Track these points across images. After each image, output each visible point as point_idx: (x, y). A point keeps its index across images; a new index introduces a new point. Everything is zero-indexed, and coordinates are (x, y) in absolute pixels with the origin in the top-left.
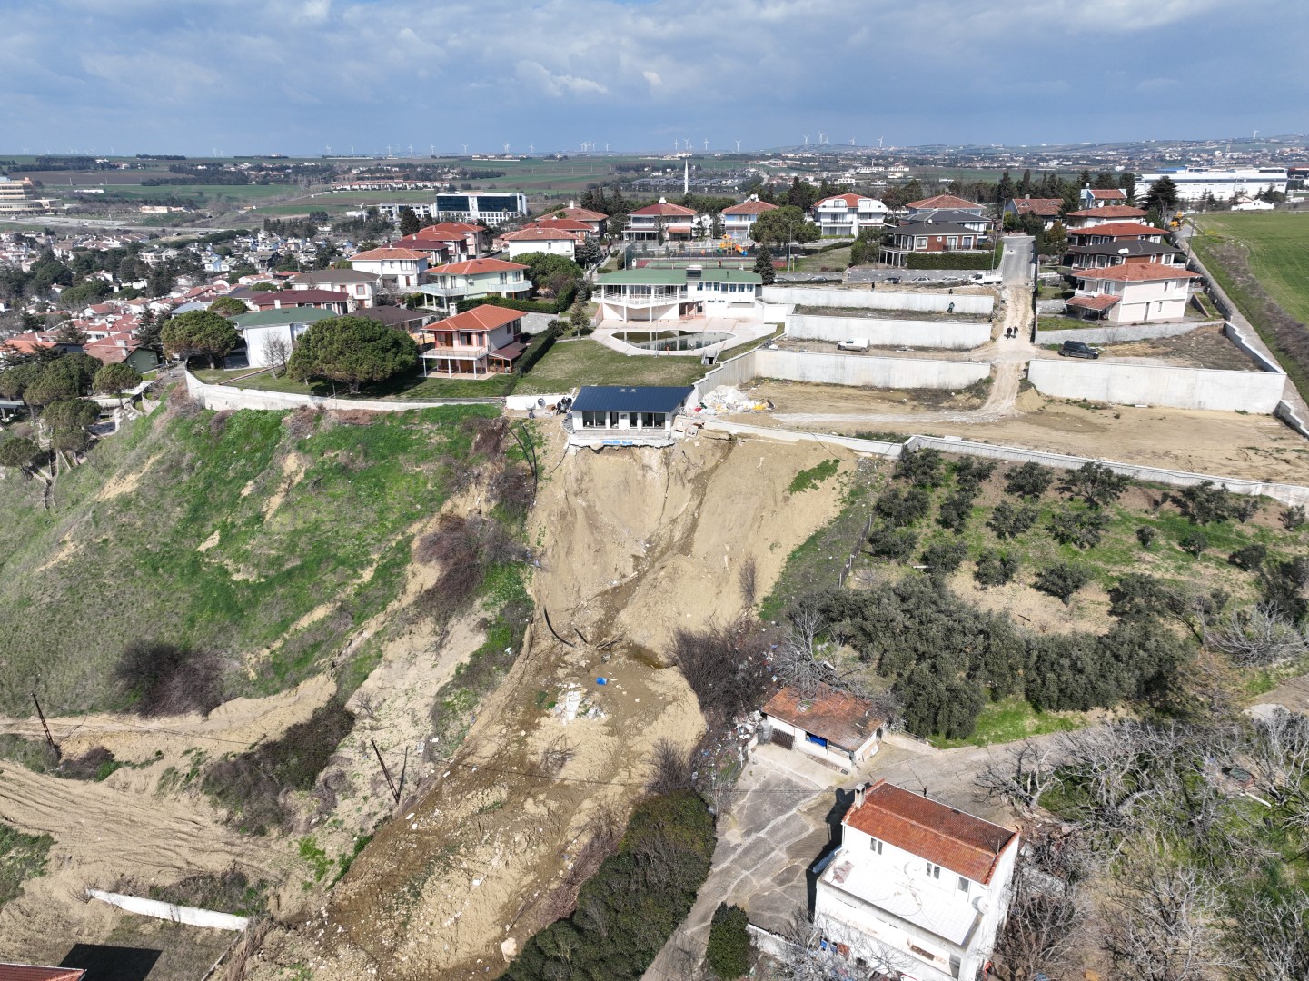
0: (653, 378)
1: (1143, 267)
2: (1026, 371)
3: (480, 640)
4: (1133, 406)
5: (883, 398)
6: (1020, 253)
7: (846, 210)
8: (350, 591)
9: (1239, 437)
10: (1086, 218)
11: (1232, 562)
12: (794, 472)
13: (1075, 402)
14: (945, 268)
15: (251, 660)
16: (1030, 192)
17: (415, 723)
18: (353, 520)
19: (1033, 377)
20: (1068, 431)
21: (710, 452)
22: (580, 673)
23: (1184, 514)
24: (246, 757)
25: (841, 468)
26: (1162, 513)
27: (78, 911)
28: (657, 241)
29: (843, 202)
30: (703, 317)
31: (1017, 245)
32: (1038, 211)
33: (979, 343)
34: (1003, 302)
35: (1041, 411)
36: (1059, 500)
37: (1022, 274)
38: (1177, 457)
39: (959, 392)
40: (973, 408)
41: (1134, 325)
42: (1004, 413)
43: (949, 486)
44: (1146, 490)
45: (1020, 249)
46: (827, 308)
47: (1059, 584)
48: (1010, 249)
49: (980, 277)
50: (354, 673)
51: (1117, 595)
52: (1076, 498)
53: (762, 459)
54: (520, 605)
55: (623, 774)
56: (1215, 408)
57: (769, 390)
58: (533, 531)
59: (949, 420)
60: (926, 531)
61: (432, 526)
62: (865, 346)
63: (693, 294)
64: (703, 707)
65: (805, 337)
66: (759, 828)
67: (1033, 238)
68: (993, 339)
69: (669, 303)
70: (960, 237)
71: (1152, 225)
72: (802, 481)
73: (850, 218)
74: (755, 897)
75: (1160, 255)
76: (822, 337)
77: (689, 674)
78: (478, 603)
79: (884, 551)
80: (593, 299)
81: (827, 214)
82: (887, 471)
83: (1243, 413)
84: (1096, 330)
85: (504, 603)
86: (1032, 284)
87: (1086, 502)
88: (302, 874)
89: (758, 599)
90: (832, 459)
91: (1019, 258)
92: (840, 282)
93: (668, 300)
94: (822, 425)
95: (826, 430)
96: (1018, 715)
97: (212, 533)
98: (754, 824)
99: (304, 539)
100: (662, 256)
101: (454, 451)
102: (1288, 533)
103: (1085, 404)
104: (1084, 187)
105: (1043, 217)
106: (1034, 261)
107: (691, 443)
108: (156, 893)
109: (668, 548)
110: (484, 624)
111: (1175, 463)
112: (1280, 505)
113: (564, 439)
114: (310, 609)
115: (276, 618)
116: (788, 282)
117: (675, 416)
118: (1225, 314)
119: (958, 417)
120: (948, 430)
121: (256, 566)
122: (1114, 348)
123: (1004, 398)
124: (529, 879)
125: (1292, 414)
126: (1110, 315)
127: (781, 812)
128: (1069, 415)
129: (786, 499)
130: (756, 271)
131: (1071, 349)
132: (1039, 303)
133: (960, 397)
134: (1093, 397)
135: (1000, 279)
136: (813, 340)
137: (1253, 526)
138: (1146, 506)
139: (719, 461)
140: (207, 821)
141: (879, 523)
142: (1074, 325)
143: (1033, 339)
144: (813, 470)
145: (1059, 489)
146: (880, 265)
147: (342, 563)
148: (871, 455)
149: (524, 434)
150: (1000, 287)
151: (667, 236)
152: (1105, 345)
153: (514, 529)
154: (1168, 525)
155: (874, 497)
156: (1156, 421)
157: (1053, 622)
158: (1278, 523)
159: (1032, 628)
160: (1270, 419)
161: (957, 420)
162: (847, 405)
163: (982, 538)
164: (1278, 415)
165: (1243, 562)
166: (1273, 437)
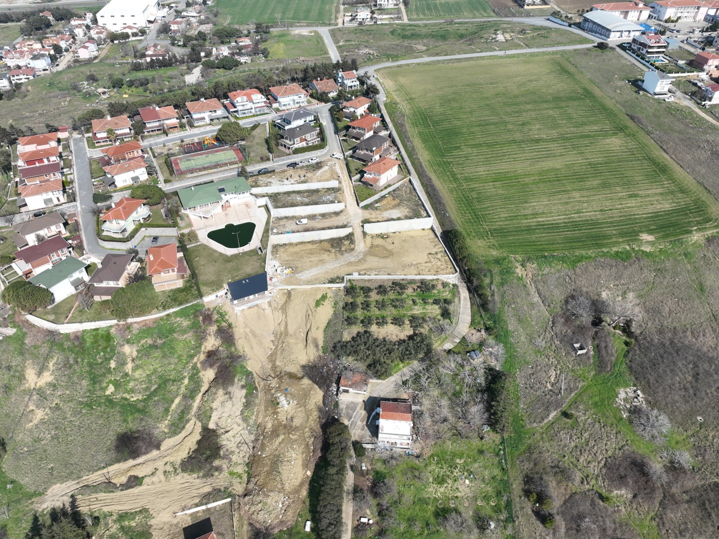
2: (362, 226)
3: (244, 391)
4: (395, 232)
5: (322, 249)
6: (328, 123)
7: (248, 102)
8: (183, 389)
11: (434, 303)
12: (314, 300)
13: (379, 235)
14: (310, 152)
15: (163, 427)
16: (318, 74)
17: (239, 425)
18: (169, 364)
19: (366, 231)
20: (384, 257)
21: (284, 297)
22: (278, 389)
23: (421, 291)
24: (190, 457)
25: (328, 296)
26: (416, 292)
27: (175, 521)
28: (162, 133)
29: (245, 98)
30: (230, 206)
31: (324, 114)
32: (325, 89)
33: (342, 209)
34: (339, 176)
35: (372, 246)
36: (391, 293)
37: (336, 145)
38: (414, 265)
39: (344, 239)
40: (353, 249)
41: (385, 188)
42: (362, 251)
43: (361, 295)
44: (411, 285)
45: (327, 118)
47: (397, 321)
48: (323, 118)
50: (204, 415)
51: (411, 321)
52: (395, 292)
53: (302, 297)
54: (249, 374)
55: (311, 418)
56: (416, 229)
58: (240, 348)
59: (349, 261)
60: (359, 313)
61: (202, 357)
63: (224, 198)
64: (320, 388)
65: (280, 216)
66: (351, 418)
68: (345, 206)
70: (311, 134)
72: (318, 304)
73: (250, 104)
74: (359, 436)
76: (288, 216)
77: (311, 378)
78: (236, 380)
79: (350, 321)
80: (183, 211)
82: (342, 293)
83: (423, 229)
84: (375, 196)
85: (245, 377)
86: (342, 156)
87: (398, 293)
88: (236, 481)
89: (320, 348)
90: (324, 293)
91: (330, 128)
92: (275, 171)
94: (315, 277)
95: (318, 281)
96: (398, 364)
97: (108, 386)
98: (350, 418)
99: (153, 377)
100: (180, 154)
101: (195, 327)
102: (444, 289)
103: (382, 236)
105: (329, 92)
106: (336, 132)
108: (197, 505)
109: (281, 334)
110: (243, 387)
111: (415, 269)
112: (441, 280)
113: (233, 309)
114: (173, 401)
115: (162, 409)
116: (254, 175)
118: (409, 173)
119: (351, 257)
120: (352, 268)
121: (140, 393)
122: (383, 203)
123: (360, 242)
124: (304, 455)
125: (436, 230)
126: (378, 185)
127: (354, 411)
128: (380, 246)
129: (315, 311)
132: (352, 177)
133: (346, 242)
134: (384, 232)
136: (284, 218)
137: (436, 290)
138: (413, 291)
139: (286, 299)
140: (192, 480)
141: (346, 314)
142: (367, 192)
143: (358, 205)
144: (320, 298)
145: (390, 290)
146: (281, 148)
147: (174, 381)
148: (336, 289)
149: (218, 312)
152: (379, 201)
153: (233, 349)
154: (418, 296)
155: (341, 304)
156: (404, 243)
157: (399, 333)
158: (441, 287)
159: (394, 337)
160: (431, 232)
161: (352, 260)
162: (314, 259)
163: (375, 312)
164: (432, 229)
165: (436, 302)
166: (434, 245)
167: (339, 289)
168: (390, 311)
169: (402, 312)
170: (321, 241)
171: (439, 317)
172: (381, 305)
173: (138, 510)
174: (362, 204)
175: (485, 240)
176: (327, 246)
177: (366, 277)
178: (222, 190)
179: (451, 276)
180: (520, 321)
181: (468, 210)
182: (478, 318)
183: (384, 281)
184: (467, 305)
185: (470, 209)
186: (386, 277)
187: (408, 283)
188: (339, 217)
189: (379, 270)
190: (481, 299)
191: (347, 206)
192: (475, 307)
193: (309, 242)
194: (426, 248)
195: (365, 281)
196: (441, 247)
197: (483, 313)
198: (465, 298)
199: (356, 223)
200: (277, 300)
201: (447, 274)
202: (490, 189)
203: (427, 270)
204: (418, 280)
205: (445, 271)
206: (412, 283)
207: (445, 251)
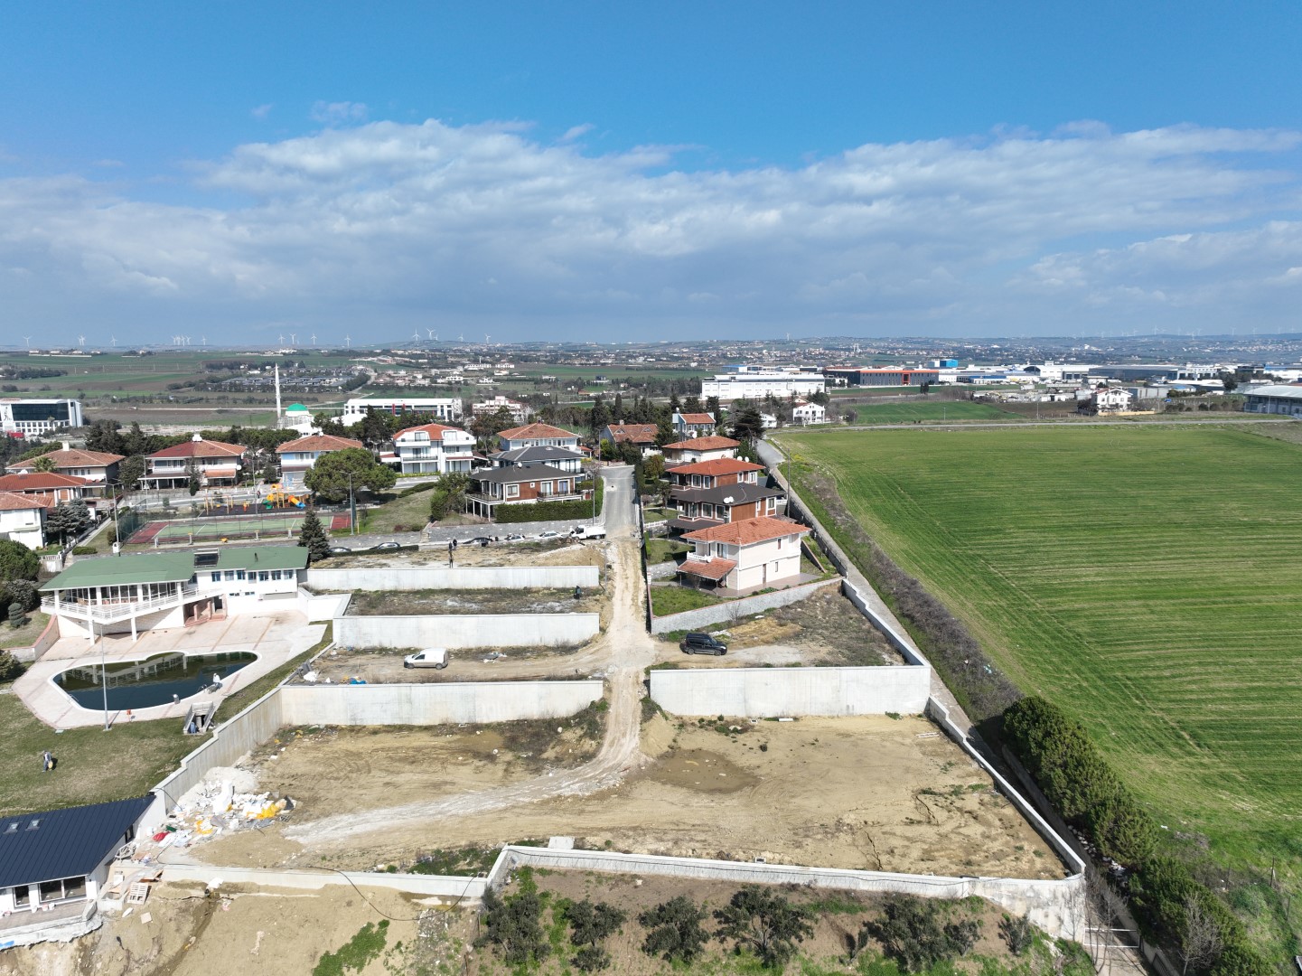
0: (84, 784)
1: (753, 524)
2: (647, 683)
4: (776, 719)
5: (464, 751)
6: (622, 489)
7: (428, 444)
9: (907, 770)
10: (683, 450)
12: (313, 957)
13: (710, 723)
14: (541, 519)
16: (623, 417)
19: (658, 696)
20: (711, 791)
21: (173, 925)
23: (890, 952)
25: (391, 939)
26: (861, 959)
28: (188, 489)
29: (426, 435)
30: (222, 618)
31: (617, 479)
32: (635, 440)
33: (587, 637)
34: (610, 567)
35: (673, 752)
36: (721, 955)
37: (626, 519)
38: (851, 827)
39: (566, 723)
40: (588, 757)
41: (755, 594)
42: (626, 763)
43: (560, 951)
44: (832, 917)
45: (621, 482)
46: (395, 593)
48: (611, 483)
49: (581, 531)
52: (744, 946)
53: (260, 934)
56: (864, 712)
57: (296, 759)
59: (555, 793)
62: (441, 661)
63: (206, 586)
65: (362, 645)
67: (632, 467)
68: (603, 630)
69: (163, 607)
70: (555, 481)
71: (747, 459)
73: (435, 452)
75: (764, 499)
76: (387, 644)
80: (44, 609)
81: (407, 449)
82: (465, 930)
83: (894, 716)
84: (716, 608)
86: (638, 535)
87: (757, 954)
90: (376, 921)
91: (622, 495)
92: (415, 548)
93: (164, 602)
94: (365, 843)
95: (370, 857)
100: (185, 516)
102: (1018, 961)
103: (721, 726)
104: (675, 412)
105: (639, 444)
106: (636, 501)
107: (135, 917)
111: (854, 844)
112: (993, 909)
116: (349, 553)
117: (111, 862)
118: (841, 570)
119: (568, 784)
120: (555, 819)
122: (740, 630)
123: (624, 735)
125: (948, 719)
126: (728, 582)
128: (708, 753)
130: (302, 544)
131: (696, 642)
132: (650, 569)
133: (569, 735)
134: (731, 710)
135: (603, 532)
136: (373, 650)
137: (975, 958)
138: (841, 951)
139: (187, 941)
142: (690, 599)
143: (649, 627)
144: (345, 949)
145: (719, 933)
146: (467, 516)
148: (440, 903)
150: (604, 543)
151: (205, 481)
152: (729, 625)
156: (809, 750)
160: (924, 724)
161: (566, 792)
164: (931, 715)
166: (942, 762)
167: (455, 905)
170: (474, 727)
174: (663, 624)
176: (493, 742)
177: (608, 862)
178: (206, 560)
179: (1046, 887)
183: (696, 885)
185: (1074, 660)
186: (702, 868)
187: (819, 907)
188: (568, 657)
189: (676, 837)
191: (612, 630)
193: (427, 728)
195: (600, 878)
196: (975, 771)
199: (625, 674)
200: (131, 941)
201: (1021, 875)
203: (916, 853)
204: (871, 896)
205: (1009, 863)
206: (838, 908)
207: (998, 786)
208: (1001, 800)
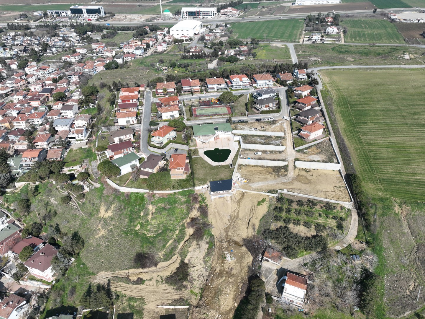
0: (223, 176)
2: (294, 162)
3: (207, 246)
4: (314, 169)
5: (267, 172)
6: (284, 98)
8: (175, 236)
11: (333, 218)
12: (257, 201)
13: (304, 169)
15: (161, 254)
17: (201, 265)
18: (170, 220)
19: (296, 165)
21: (240, 195)
22: (227, 249)
23: (326, 209)
24: (171, 276)
25: (266, 200)
26: (322, 209)
27: (157, 310)
30: (219, 138)
31: (283, 93)
32: (286, 79)
33: (283, 150)
34: (285, 130)
35: (298, 175)
36: (306, 207)
37: (286, 112)
38: (324, 191)
39: (282, 168)
40: (286, 175)
41: (313, 141)
42: (292, 177)
43: (286, 204)
45: (283, 95)
47: (307, 225)
48: (281, 95)
50: (183, 254)
51: (316, 226)
52: (308, 206)
53: (250, 197)
54: (212, 236)
55: (243, 271)
56: (329, 169)
57: (244, 171)
58: (210, 220)
59: (282, 181)
60: (283, 214)
61: (188, 220)
63: (217, 133)
64: (251, 254)
65: (246, 148)
66: (267, 278)
67: (285, 88)
70: (272, 103)
72: (259, 203)
73: (240, 83)
74: (270, 290)
76: (250, 148)
77: (247, 247)
78: (204, 238)
79: (277, 218)
80: (193, 137)
81: (235, 83)
82: (275, 200)
83: (334, 171)
84: (306, 145)
85: (209, 237)
87: (310, 207)
88: (193, 297)
89: (256, 230)
90: (264, 198)
91: (284, 101)
92: (247, 122)
94: (260, 187)
95: (261, 190)
96: (303, 252)
97: (137, 225)
98: (266, 278)
99: (161, 226)
100: (197, 106)
101: (187, 202)
102: (341, 211)
103: (306, 170)
106: (287, 104)
107: (235, 194)
108: (170, 305)
109: (234, 217)
110: (207, 243)
111: (324, 194)
112: (340, 205)
113: (210, 197)
114: (168, 242)
115: (162, 245)
116: (236, 123)
118: (330, 134)
120: (284, 186)
121: (152, 233)
122: (310, 150)
123: (291, 172)
124: (235, 293)
125: (342, 172)
126: (308, 139)
127: (270, 274)
128: (304, 176)
129: (257, 208)
132: (293, 133)
133: (283, 170)
134: (308, 168)
136: (248, 150)
137: (336, 210)
138: (320, 208)
139: (241, 197)
140: (170, 289)
141: (275, 213)
142: (301, 142)
143: (294, 149)
144: (261, 201)
145: (306, 204)
146: (253, 110)
147: (171, 230)
148: (271, 197)
149: (202, 197)
152: (308, 148)
153: (206, 220)
154: (323, 211)
155: (273, 207)
156: (319, 177)
157: (307, 233)
158: (340, 209)
159: (303, 234)
160: (338, 173)
161: (284, 181)
162: (262, 176)
163: (293, 216)
164: (339, 171)
165: (334, 218)
166: (339, 181)
167: (273, 197)
168: (304, 217)
169: (311, 219)
170: (268, 167)
171: (335, 228)
172: (298, 213)
173: (139, 297)
174: (296, 149)
175: (375, 184)
176: (270, 170)
177: (291, 193)
178: (216, 129)
179: (347, 203)
180: (392, 242)
181: (366, 163)
182: (362, 234)
183: (302, 198)
184: (355, 224)
185: (367, 162)
186: (304, 196)
187: (318, 202)
188: (281, 154)
189: (300, 191)
190: (366, 222)
191: (287, 148)
192: (361, 227)
193: (260, 166)
194: (333, 182)
195: (291, 195)
196: (344, 183)
197: (366, 232)
198: (355, 219)
199: (291, 159)
200: (235, 197)
201: (345, 201)
202: (384, 152)
203: (332, 196)
204: (325, 202)
205: (344, 199)
206: (320, 203)
207: (346, 187)
208: (346, 189)
